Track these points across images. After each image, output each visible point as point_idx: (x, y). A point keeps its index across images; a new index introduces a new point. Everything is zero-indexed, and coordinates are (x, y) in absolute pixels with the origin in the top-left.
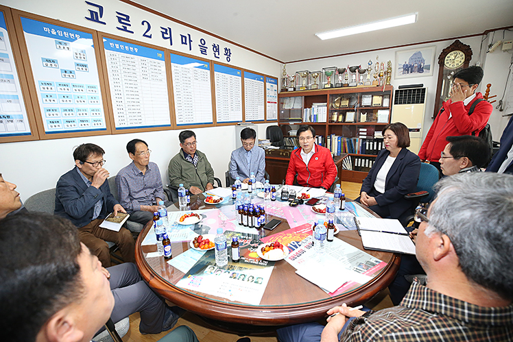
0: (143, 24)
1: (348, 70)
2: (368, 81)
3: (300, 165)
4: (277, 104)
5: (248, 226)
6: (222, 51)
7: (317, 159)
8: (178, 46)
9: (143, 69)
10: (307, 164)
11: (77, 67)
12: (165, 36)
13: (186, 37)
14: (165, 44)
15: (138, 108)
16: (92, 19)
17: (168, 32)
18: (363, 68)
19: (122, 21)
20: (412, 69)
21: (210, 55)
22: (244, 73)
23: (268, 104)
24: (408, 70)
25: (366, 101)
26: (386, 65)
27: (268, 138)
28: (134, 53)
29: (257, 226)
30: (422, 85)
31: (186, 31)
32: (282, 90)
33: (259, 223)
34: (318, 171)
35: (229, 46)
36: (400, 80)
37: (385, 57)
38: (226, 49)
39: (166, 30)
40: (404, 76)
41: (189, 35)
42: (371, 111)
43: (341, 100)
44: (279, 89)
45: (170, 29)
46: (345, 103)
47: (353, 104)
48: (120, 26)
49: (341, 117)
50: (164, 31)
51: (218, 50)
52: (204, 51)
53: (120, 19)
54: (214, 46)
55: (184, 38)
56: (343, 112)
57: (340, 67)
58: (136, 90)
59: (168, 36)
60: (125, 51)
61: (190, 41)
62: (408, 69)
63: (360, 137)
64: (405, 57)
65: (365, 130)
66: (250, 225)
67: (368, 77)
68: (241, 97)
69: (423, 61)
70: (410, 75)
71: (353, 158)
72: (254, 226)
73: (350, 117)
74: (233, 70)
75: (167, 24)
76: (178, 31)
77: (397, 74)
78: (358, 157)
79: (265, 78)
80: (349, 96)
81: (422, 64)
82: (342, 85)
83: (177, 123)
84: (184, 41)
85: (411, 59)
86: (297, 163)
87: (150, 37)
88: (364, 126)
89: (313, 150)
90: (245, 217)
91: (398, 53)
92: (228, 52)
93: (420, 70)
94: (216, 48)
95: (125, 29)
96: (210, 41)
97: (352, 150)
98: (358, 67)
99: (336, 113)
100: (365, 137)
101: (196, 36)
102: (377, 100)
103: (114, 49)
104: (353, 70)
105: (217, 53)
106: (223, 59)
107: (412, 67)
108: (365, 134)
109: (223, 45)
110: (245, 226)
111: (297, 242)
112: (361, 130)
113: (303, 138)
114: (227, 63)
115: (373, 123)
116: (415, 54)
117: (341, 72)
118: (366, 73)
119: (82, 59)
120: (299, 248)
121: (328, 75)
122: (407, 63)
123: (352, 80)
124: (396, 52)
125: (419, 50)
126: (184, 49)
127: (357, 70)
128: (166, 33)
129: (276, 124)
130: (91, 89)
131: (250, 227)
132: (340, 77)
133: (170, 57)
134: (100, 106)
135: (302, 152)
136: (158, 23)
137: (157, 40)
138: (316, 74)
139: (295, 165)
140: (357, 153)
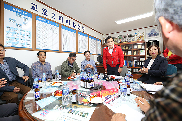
0: (52, 14)
1: (128, 36)
2: (136, 40)
4: (101, 49)
6: (81, 28)
8: (64, 23)
9: (50, 29)
11: (23, 24)
12: (60, 19)
13: (68, 21)
14: (60, 22)
15: (46, 42)
16: (33, 9)
17: (61, 18)
18: (133, 35)
19: (44, 11)
20: (152, 35)
21: (77, 28)
22: (89, 36)
23: (98, 48)
24: (150, 36)
25: (135, 47)
26: (142, 34)
27: (98, 60)
28: (47, 23)
29: (89, 87)
30: (157, 40)
31: (68, 19)
32: (103, 44)
33: (90, 86)
35: (84, 26)
36: (147, 39)
37: (141, 31)
38: (83, 27)
39: (61, 17)
40: (149, 38)
41: (69, 20)
42: (138, 51)
43: (125, 47)
45: (62, 17)
46: (127, 48)
47: (130, 48)
48: (43, 13)
49: (126, 54)
50: (60, 17)
51: (80, 27)
52: (74, 26)
53: (43, 11)
54: (78, 25)
55: (67, 21)
56: (126, 51)
57: (125, 35)
58: (46, 36)
59: (61, 19)
60: (44, 22)
61: (69, 22)
62: (150, 35)
63: (134, 60)
64: (149, 31)
65: (136, 58)
66: (86, 87)
67: (135, 38)
68: (88, 44)
69: (156, 32)
70: (151, 37)
71: (132, 69)
72: (88, 88)
73: (129, 53)
74: (85, 35)
75: (61, 15)
76: (65, 18)
77: (146, 37)
78: (134, 68)
79: (97, 39)
80: (129, 45)
81: (156, 33)
82: (126, 42)
83: (62, 50)
84: (67, 22)
85: (151, 31)
87: (54, 18)
88: (135, 56)
90: (83, 83)
91: (146, 30)
92: (83, 28)
93: (155, 35)
94: (79, 26)
95: (45, 14)
96: (77, 24)
97: (131, 65)
98: (131, 35)
99: (124, 52)
100: (136, 60)
101: (72, 21)
102: (140, 47)
103: (40, 20)
104: (129, 36)
105: (79, 28)
106: (81, 30)
107: (152, 34)
108: (136, 59)
109: (82, 26)
110: (83, 88)
111: (110, 95)
112: (134, 58)
114: (83, 32)
115: (139, 55)
116: (153, 30)
117: (125, 37)
118: (135, 37)
119: (26, 21)
120: (111, 98)
121: (120, 38)
122: (150, 33)
123: (129, 40)
124: (145, 30)
125: (154, 28)
126: (67, 25)
127: (131, 36)
128: (60, 18)
129: (101, 56)
130: (28, 33)
131: (86, 88)
132: (125, 39)
133: (61, 26)
134: (31, 39)
136: (58, 15)
137: (57, 20)
138: (116, 38)
140: (133, 67)
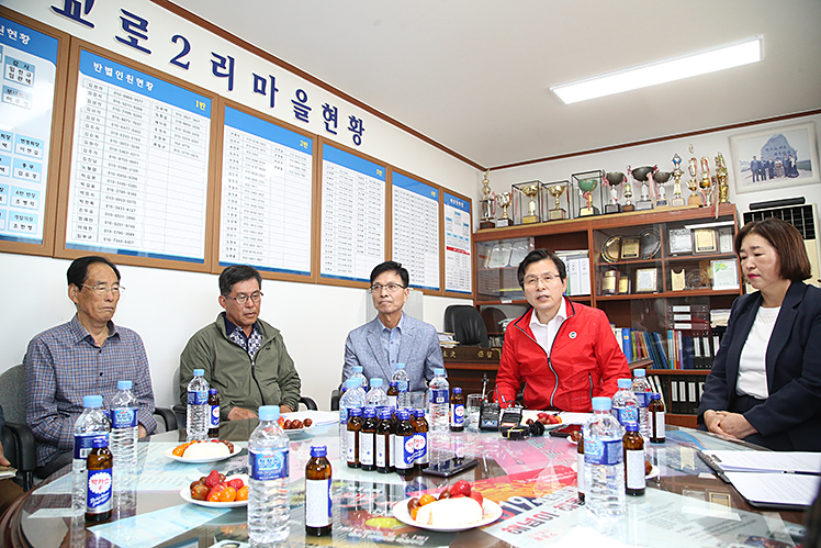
0: (174, 39)
1: (630, 178)
2: (679, 197)
3: (532, 356)
4: (469, 257)
5: (374, 467)
6: (343, 122)
7: (573, 335)
8: (244, 94)
9: (159, 127)
10: (548, 349)
11: (6, 95)
12: (220, 70)
13: (264, 81)
14: (219, 86)
15: (131, 206)
16: (66, 13)
17: (227, 65)
18: (662, 170)
19: (131, 27)
20: (771, 171)
21: (316, 124)
22: (393, 176)
23: (447, 252)
24: (763, 174)
25: (680, 243)
26: (713, 165)
27: (448, 329)
28: (144, 91)
30: (802, 200)
31: (266, 69)
32: (482, 226)
34: (579, 368)
35: (360, 113)
36: (747, 195)
37: (709, 149)
38: (353, 119)
39: (224, 60)
40: (757, 185)
41: (273, 79)
42: (694, 264)
43: (620, 244)
44: (476, 224)
45: (232, 60)
46: (632, 249)
47: (649, 250)
48: (125, 35)
49: (624, 285)
50: (219, 61)
51: (334, 117)
52: (302, 112)
53: (126, 24)
54: (326, 108)
55: (260, 82)
56: (628, 270)
57: (613, 170)
58: (134, 166)
59: (227, 72)
60: (124, 84)
61: (274, 90)
62: (762, 170)
63: (677, 326)
64: (750, 147)
65: (687, 309)
67: (677, 189)
68: (383, 225)
69: (793, 153)
70: (769, 183)
71: (666, 381)
72: (393, 470)
73: (647, 280)
74: (369, 164)
75: (227, 49)
76: (247, 66)
77: (740, 182)
78: (678, 378)
79: (443, 195)
80: (639, 232)
81: (792, 160)
82: (620, 209)
83: (221, 260)
84: (260, 88)
85: (766, 149)
86: (522, 352)
87: (186, 67)
88: (680, 299)
89: (563, 312)
90: (366, 438)
91: (734, 140)
92: (356, 126)
93: (791, 171)
94: (331, 114)
95: (134, 43)
96: (317, 98)
97: (659, 358)
98: (652, 169)
99: (612, 273)
100: (689, 326)
101: (288, 84)
102: (705, 240)
103: (102, 76)
104: (640, 176)
105: (331, 123)
106: (344, 136)
107: (771, 166)
108: (689, 317)
109: (346, 111)
110: (366, 468)
111: (530, 500)
112: (676, 309)
113: (535, 279)
114: (352, 145)
115: (702, 290)
116: (772, 140)
117: (616, 180)
118: (671, 181)
119: (24, 81)
120: (536, 510)
121: (586, 190)
122: (758, 159)
123: (640, 199)
124: (729, 138)
125: (778, 132)
126: (260, 103)
127: (649, 175)
128: (221, 66)
129: (470, 303)
130: (26, 147)
132: (614, 192)
133: (222, 112)
134: (40, 187)
135: (534, 319)
136: (205, 45)
137: (200, 74)
138: (558, 188)
139: (516, 357)
140: (673, 368)
